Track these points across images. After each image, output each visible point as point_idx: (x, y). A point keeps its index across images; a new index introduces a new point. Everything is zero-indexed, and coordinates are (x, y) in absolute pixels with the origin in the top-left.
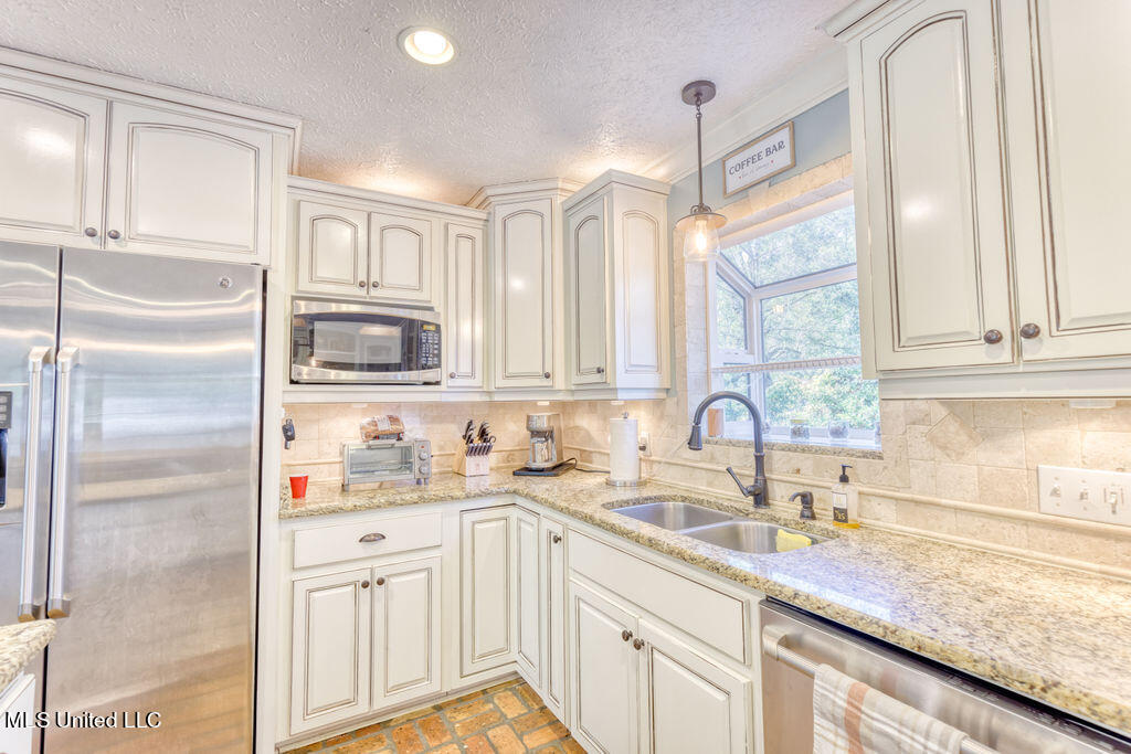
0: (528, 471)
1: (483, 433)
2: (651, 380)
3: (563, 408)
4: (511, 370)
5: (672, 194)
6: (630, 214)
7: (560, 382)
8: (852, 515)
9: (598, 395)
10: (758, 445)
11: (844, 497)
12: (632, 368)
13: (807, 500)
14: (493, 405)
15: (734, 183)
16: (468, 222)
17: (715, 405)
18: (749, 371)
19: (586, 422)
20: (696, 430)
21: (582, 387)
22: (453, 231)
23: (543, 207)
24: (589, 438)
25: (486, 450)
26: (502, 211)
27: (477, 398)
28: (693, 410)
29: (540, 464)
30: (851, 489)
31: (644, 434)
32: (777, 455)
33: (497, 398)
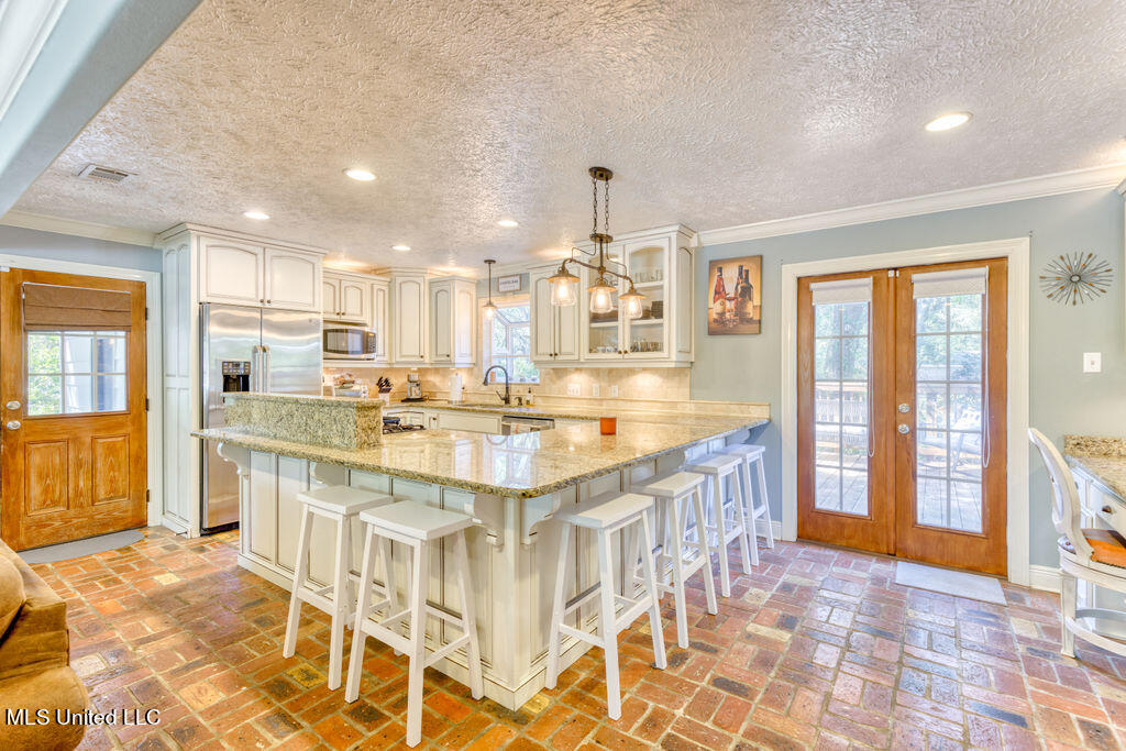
0: (408, 400)
1: (386, 381)
2: (468, 360)
3: (421, 371)
4: (404, 353)
5: (478, 284)
6: (461, 292)
7: (427, 360)
8: (531, 402)
9: (444, 366)
10: (507, 384)
11: (529, 397)
12: (461, 355)
13: (520, 400)
14: (391, 370)
15: (502, 288)
16: (380, 282)
17: (493, 370)
18: (506, 357)
19: (434, 379)
20: (486, 380)
21: (437, 362)
22: (376, 287)
23: (420, 280)
24: (434, 385)
25: (388, 391)
26: (399, 280)
27: (384, 366)
28: (485, 372)
29: (414, 396)
30: (531, 395)
31: (464, 382)
32: (513, 386)
33: (395, 366)
